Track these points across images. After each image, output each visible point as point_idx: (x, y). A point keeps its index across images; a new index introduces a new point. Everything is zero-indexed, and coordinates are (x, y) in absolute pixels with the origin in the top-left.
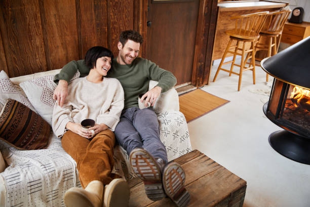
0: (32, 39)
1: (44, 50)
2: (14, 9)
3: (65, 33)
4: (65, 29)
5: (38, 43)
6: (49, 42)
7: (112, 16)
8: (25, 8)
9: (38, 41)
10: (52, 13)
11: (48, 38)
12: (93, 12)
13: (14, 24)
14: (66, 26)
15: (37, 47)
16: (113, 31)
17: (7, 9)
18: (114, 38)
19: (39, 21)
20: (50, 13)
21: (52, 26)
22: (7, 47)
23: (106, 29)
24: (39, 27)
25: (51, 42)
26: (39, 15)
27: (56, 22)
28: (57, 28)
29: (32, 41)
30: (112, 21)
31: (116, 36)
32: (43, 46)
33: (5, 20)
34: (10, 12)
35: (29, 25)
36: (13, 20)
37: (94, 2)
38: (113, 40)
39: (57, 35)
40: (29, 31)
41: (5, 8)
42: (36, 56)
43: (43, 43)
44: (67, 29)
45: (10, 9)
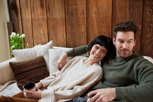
0: (80, 27)
1: (86, 36)
2: (72, 7)
3: (102, 26)
4: (102, 23)
5: (83, 30)
6: (90, 31)
7: (148, 15)
8: (78, 7)
9: (83, 29)
10: (94, 11)
11: (90, 28)
12: (128, 10)
13: (72, 17)
14: (103, 20)
15: (82, 33)
16: (148, 30)
17: (69, 7)
18: (148, 37)
19: (85, 16)
20: (92, 10)
21: (93, 20)
22: (67, 30)
23: (140, 27)
24: (85, 20)
25: (91, 31)
26: (85, 11)
27: (96, 17)
28: (97, 21)
29: (80, 28)
30: (147, 20)
31: (151, 35)
32: (86, 33)
33: (68, 14)
34: (70, 10)
35: (79, 18)
36: (71, 14)
37: (130, 2)
38: (147, 38)
39: (96, 26)
40: (79, 22)
41: (68, 7)
42: (81, 39)
43: (86, 31)
44: (103, 23)
45: (71, 7)
